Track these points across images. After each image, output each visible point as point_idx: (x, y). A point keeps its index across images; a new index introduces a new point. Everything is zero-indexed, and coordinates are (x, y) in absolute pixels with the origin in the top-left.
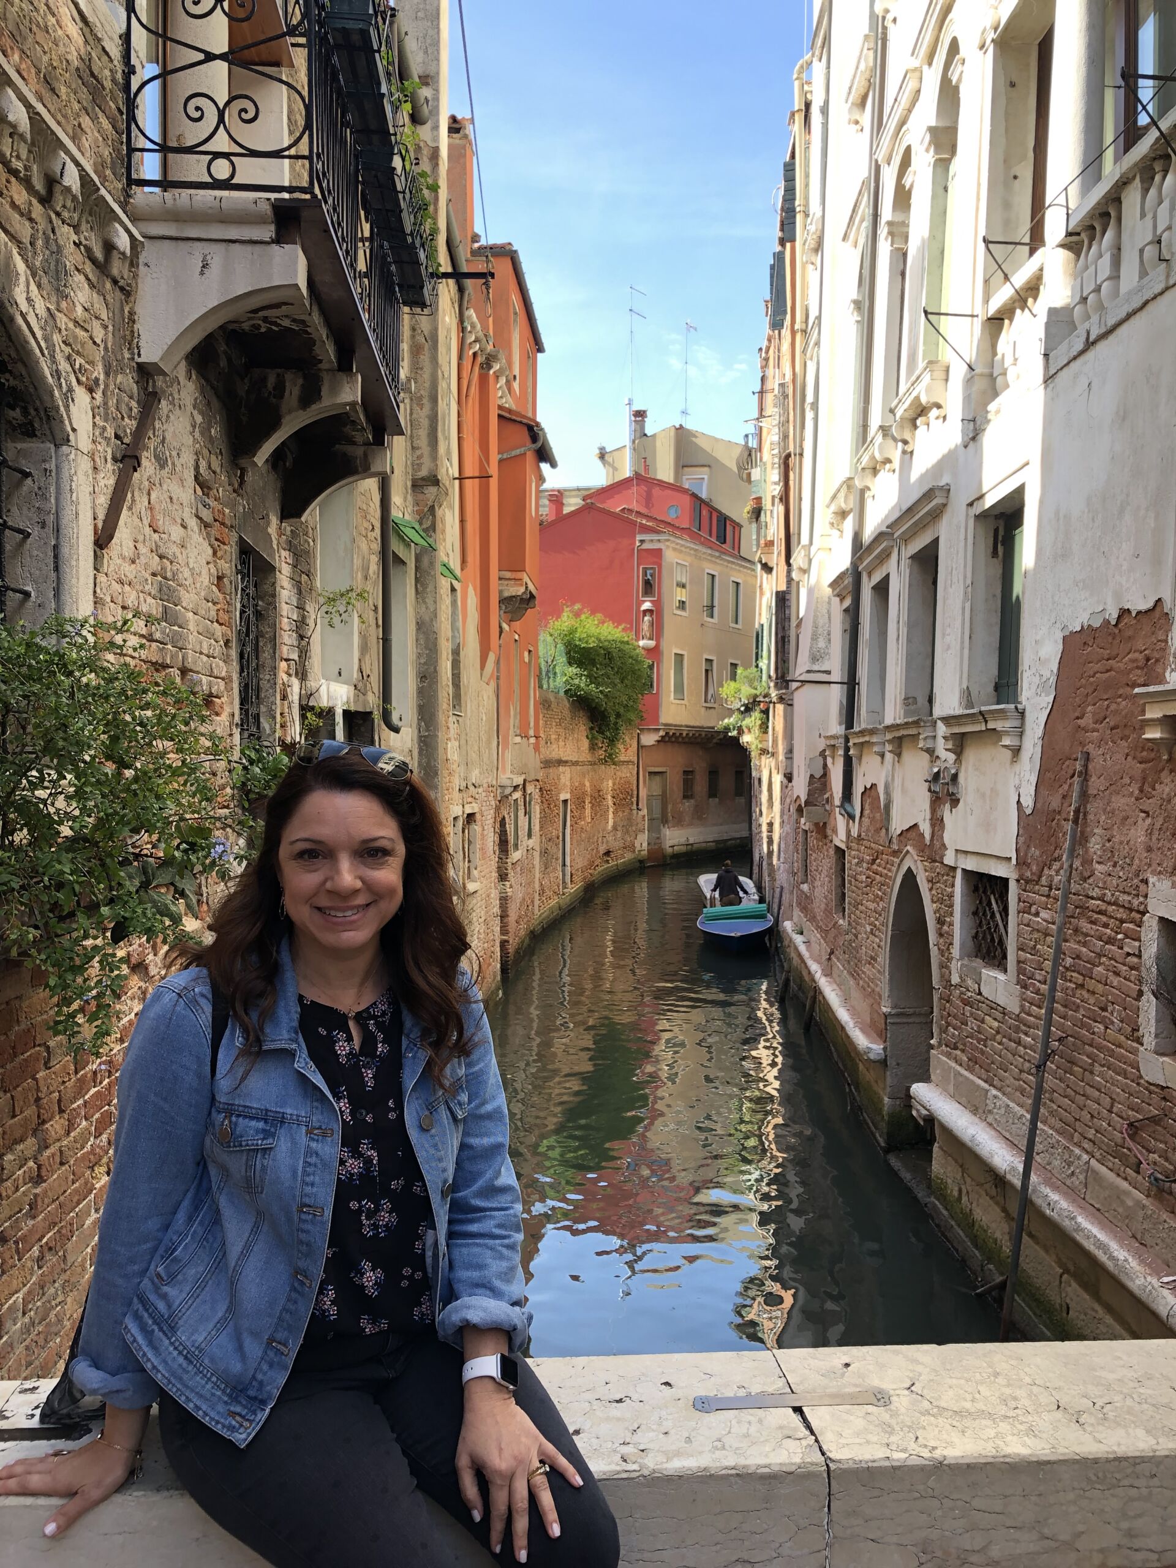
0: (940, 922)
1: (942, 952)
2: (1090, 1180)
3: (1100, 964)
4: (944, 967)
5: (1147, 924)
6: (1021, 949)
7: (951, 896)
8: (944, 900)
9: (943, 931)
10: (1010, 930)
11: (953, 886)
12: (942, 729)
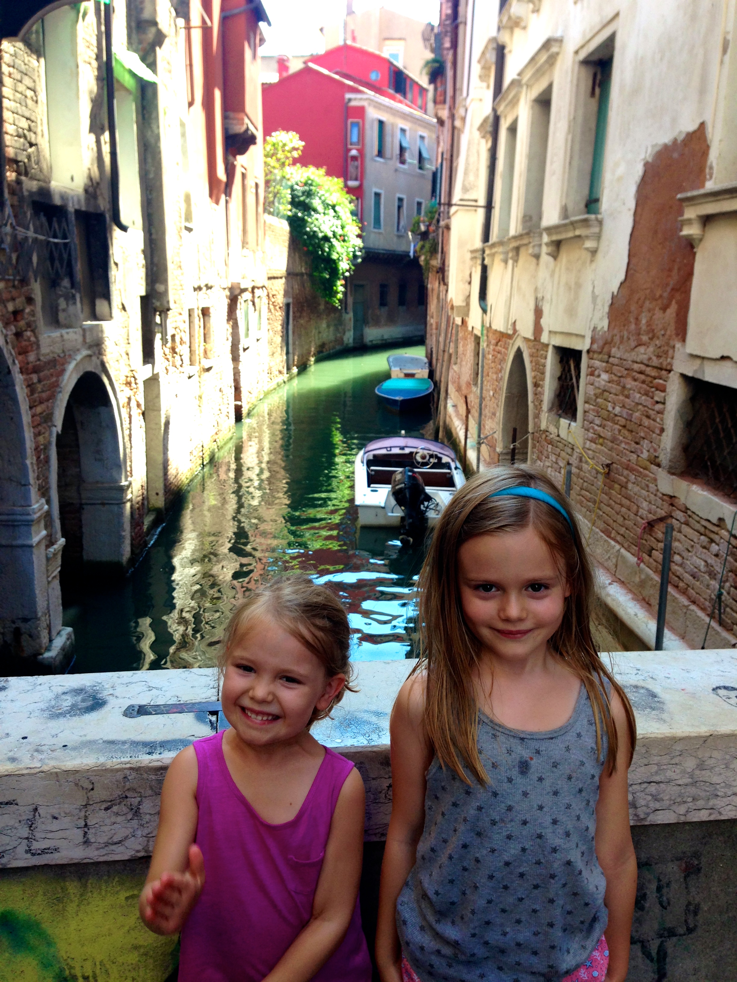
0: (536, 385)
1: (535, 406)
2: (620, 563)
3: (638, 410)
4: (537, 416)
5: (671, 379)
6: (586, 402)
7: (544, 366)
8: (540, 369)
9: (537, 392)
10: (581, 388)
11: (546, 358)
12: (546, 238)
